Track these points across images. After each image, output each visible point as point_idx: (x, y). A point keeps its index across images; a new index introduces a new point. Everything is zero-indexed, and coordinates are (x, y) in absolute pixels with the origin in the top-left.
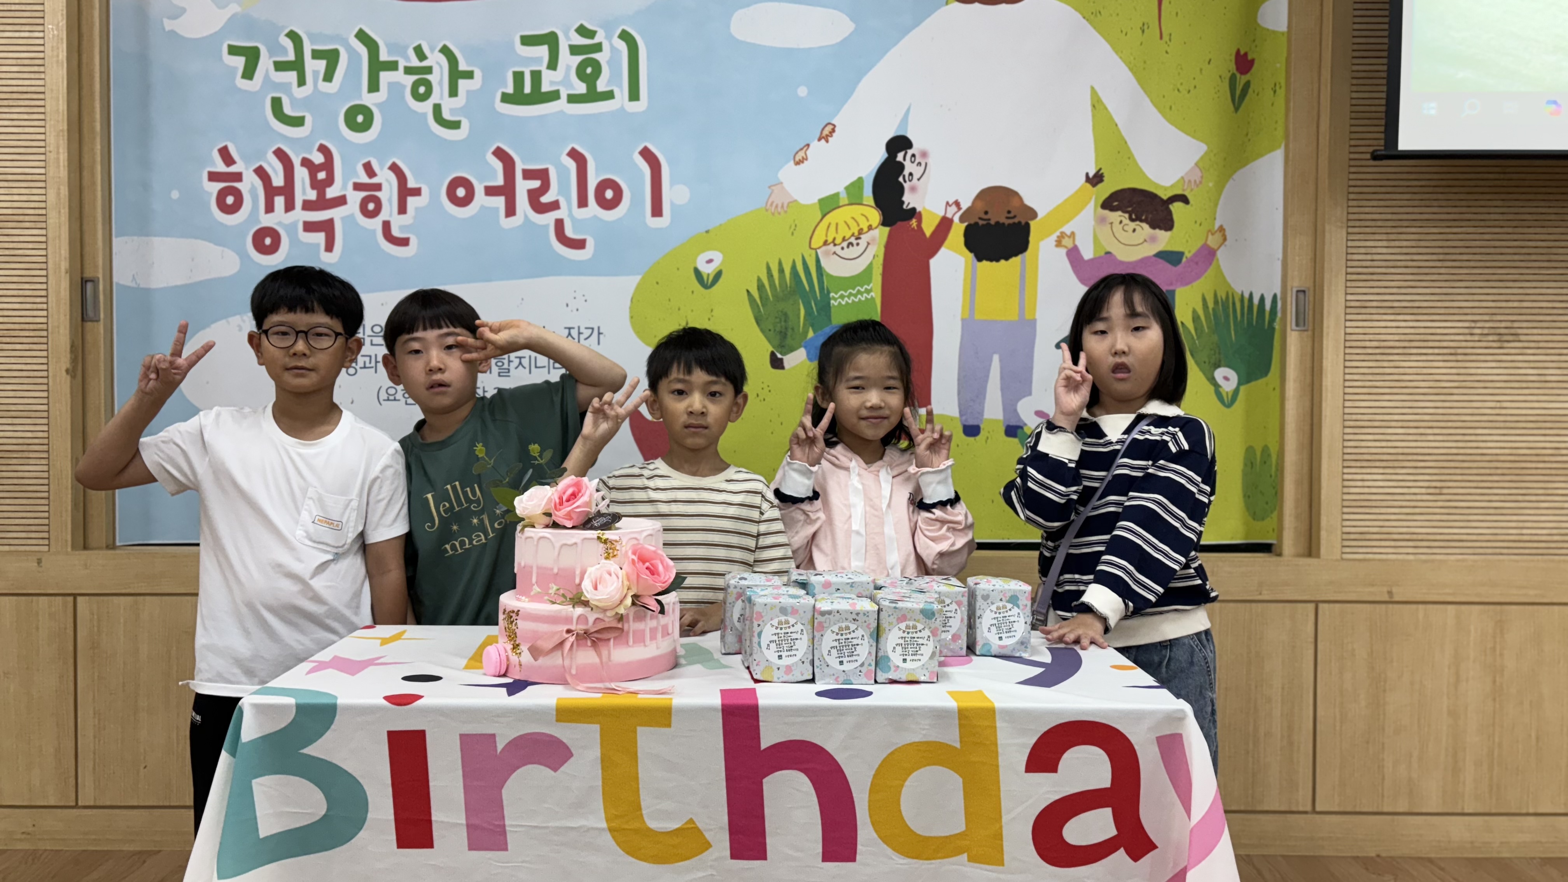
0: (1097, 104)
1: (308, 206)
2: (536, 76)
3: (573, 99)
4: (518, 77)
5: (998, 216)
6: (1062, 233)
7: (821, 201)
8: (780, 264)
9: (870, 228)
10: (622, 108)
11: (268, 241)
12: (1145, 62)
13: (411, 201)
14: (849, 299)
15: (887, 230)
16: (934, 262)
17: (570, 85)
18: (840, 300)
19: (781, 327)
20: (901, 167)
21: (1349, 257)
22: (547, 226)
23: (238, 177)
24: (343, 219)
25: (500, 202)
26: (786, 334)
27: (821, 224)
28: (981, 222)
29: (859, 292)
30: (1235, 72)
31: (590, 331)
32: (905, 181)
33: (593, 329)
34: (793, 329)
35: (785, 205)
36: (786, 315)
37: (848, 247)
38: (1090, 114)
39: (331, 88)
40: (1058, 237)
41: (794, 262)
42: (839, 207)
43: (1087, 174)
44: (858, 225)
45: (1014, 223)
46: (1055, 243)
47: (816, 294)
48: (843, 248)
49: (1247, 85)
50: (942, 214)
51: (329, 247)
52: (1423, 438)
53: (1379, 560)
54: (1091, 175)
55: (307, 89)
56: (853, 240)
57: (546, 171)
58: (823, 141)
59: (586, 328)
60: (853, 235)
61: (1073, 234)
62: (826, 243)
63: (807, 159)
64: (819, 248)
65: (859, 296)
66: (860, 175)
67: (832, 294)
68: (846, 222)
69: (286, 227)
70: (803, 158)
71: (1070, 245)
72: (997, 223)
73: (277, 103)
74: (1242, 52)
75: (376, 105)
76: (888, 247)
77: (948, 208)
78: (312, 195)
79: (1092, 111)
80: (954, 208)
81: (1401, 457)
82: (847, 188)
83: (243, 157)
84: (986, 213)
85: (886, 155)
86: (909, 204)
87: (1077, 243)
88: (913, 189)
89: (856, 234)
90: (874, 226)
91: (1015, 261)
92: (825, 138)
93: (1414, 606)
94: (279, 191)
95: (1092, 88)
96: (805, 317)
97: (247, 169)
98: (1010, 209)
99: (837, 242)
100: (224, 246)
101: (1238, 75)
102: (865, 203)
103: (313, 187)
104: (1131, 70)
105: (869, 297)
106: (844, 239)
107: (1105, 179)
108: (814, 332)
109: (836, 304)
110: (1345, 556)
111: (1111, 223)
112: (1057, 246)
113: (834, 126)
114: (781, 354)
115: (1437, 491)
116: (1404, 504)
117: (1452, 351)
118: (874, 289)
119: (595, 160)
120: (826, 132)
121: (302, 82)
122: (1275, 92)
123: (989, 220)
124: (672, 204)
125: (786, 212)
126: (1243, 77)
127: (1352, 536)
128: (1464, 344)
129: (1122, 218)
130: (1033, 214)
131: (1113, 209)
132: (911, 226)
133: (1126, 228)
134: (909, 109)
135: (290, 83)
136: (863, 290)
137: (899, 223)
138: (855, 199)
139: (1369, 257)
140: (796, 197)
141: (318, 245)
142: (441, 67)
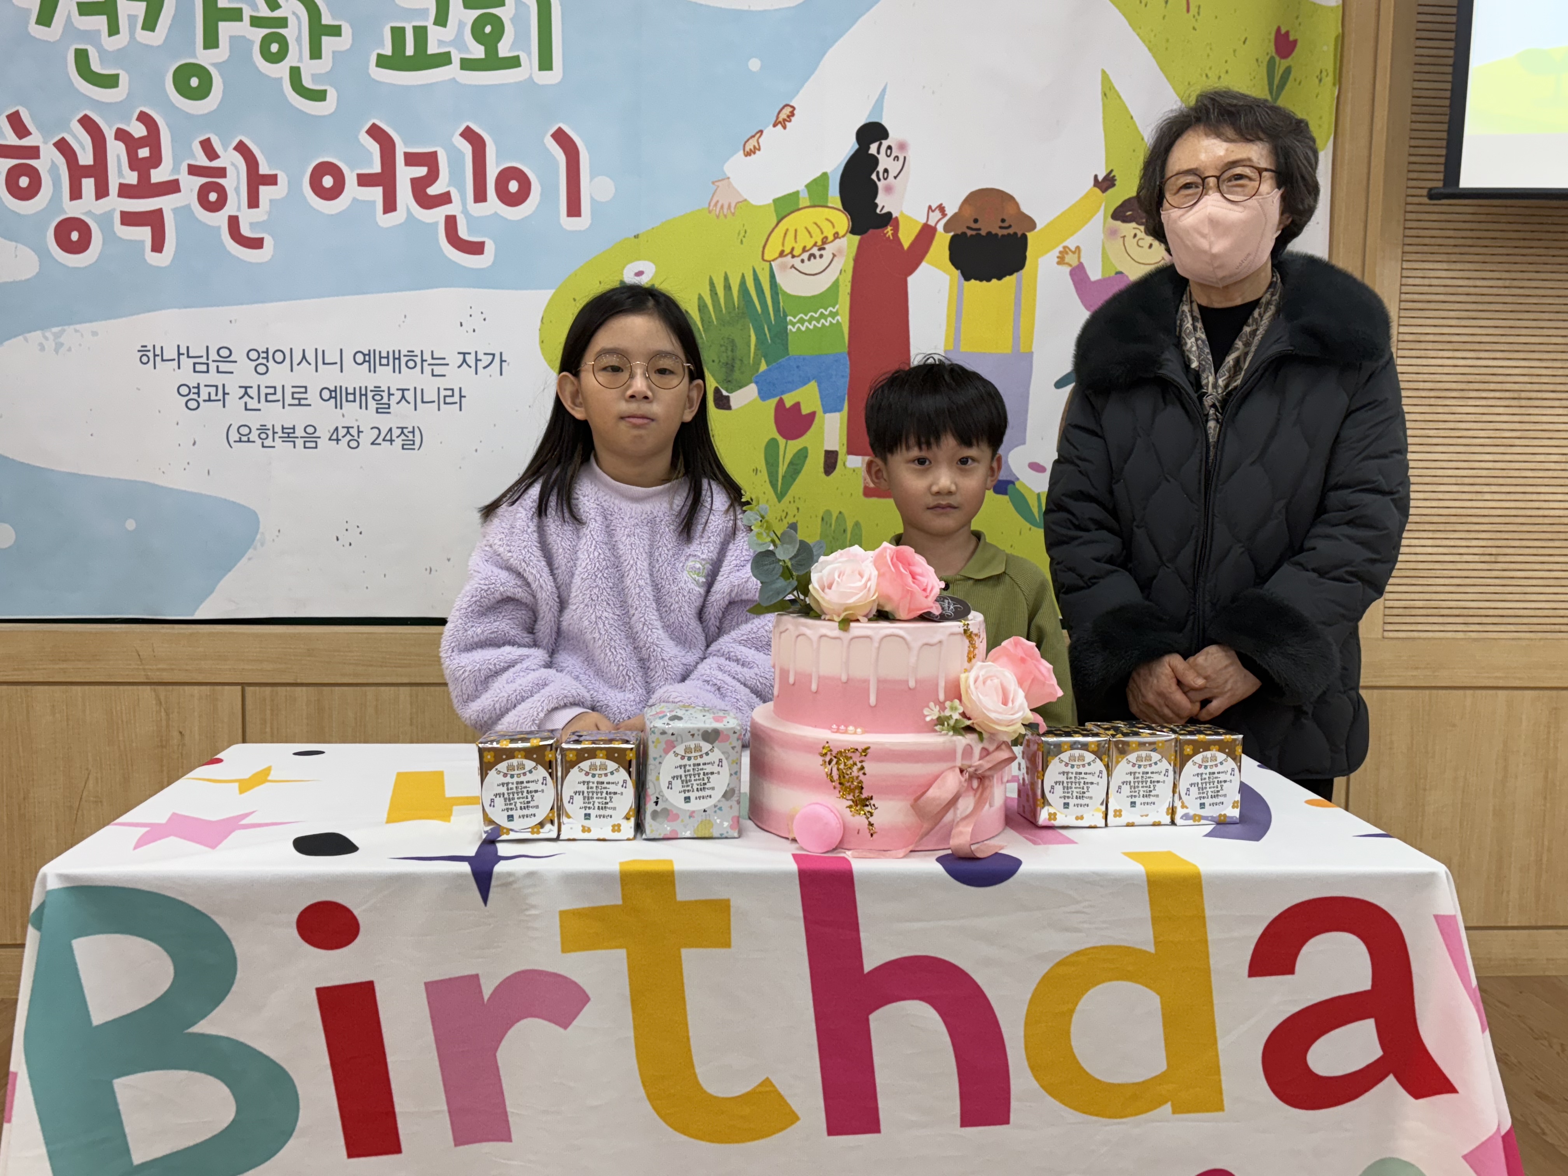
0: (1108, 91)
1: (126, 191)
2: (421, 33)
3: (467, 65)
4: (398, 34)
5: (990, 226)
6: (1065, 247)
7: (776, 201)
8: (726, 279)
9: (836, 236)
10: (531, 77)
11: (75, 236)
12: (1168, 40)
13: (263, 190)
14: (810, 324)
15: (856, 239)
16: (914, 281)
17: (463, 47)
18: (799, 325)
19: (728, 357)
20: (875, 161)
21: (1404, 281)
22: (436, 223)
23: (34, 152)
24: (175, 210)
25: (376, 193)
26: (733, 366)
27: (776, 230)
28: (970, 233)
29: (822, 315)
30: (1274, 54)
31: (491, 357)
32: (879, 179)
33: (494, 355)
34: (741, 360)
35: (733, 205)
36: (733, 342)
37: (809, 259)
38: (1100, 104)
39: (156, 38)
40: (1060, 252)
41: (743, 276)
42: (799, 209)
43: (1096, 177)
44: (822, 233)
45: (1009, 234)
46: (1056, 260)
47: (770, 318)
48: (803, 261)
49: (1288, 71)
50: (924, 221)
51: (158, 245)
52: (1479, 497)
53: (1425, 639)
54: (1100, 178)
55: (121, 40)
56: (815, 251)
57: (434, 155)
58: (779, 126)
59: (485, 354)
60: (815, 245)
61: (1078, 248)
62: (782, 254)
63: (759, 150)
64: (773, 260)
65: (823, 321)
66: (824, 171)
67: (789, 318)
68: (806, 228)
69: (98, 219)
70: (755, 147)
71: (1075, 263)
72: (989, 233)
73: (82, 57)
74: (1283, 31)
75: (214, 65)
76: (857, 260)
77: (931, 214)
78: (132, 178)
79: (1103, 99)
80: (937, 215)
81: (1453, 519)
82: (808, 186)
83: (40, 128)
84: (976, 221)
85: (857, 146)
86: (883, 207)
87: (1082, 260)
88: (889, 189)
89: (819, 243)
90: (841, 233)
91: (1010, 280)
92: (781, 122)
93: (1461, 692)
94: (87, 172)
95: (1103, 72)
96: (756, 346)
97: (45, 143)
98: (1005, 217)
99: (796, 253)
100: (16, 241)
101: (1277, 59)
102: (830, 205)
103: (132, 168)
104: (1150, 49)
105: (834, 322)
106: (804, 250)
107: (1117, 183)
108: (768, 364)
109: (794, 330)
110: (1386, 634)
111: (1124, 237)
112: (1058, 263)
113: (794, 108)
114: (727, 391)
115: (1493, 559)
116: (1455, 573)
117: (1516, 395)
118: (840, 312)
119: (496, 143)
120: (783, 116)
121: (114, 29)
122: (1320, 80)
123: (979, 229)
124: (592, 199)
125: (733, 214)
126: (1283, 61)
127: (1395, 612)
128: (1529, 387)
129: (1138, 232)
130: (1032, 225)
131: (1126, 220)
132: (885, 234)
133: (1141, 243)
134: (884, 90)
135: (98, 32)
136: (827, 313)
137: (871, 231)
138: (818, 200)
139: (1426, 282)
140: (745, 197)
141: (142, 242)
142: (298, 18)
